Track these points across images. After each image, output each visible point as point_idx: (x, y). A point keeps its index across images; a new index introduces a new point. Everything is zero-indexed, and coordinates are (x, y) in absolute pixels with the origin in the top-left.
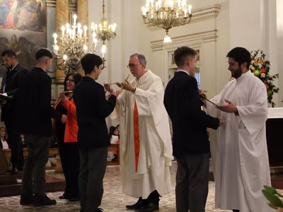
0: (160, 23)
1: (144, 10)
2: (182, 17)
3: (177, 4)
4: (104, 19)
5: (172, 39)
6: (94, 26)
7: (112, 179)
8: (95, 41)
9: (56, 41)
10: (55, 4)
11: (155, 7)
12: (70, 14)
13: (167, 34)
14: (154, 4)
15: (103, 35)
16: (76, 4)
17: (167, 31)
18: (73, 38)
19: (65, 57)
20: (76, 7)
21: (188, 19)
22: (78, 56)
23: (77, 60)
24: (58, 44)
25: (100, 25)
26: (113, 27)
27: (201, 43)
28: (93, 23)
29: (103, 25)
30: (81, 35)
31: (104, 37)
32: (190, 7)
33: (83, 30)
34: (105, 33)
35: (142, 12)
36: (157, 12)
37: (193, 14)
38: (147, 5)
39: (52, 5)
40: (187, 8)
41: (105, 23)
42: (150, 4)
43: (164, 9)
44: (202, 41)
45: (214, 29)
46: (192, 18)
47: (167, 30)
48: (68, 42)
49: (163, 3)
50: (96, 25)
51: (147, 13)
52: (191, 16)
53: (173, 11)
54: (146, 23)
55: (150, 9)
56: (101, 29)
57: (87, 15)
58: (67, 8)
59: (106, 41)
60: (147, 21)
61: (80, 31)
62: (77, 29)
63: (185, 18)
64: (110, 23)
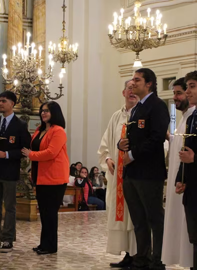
0: (129, 44)
1: (111, 29)
2: (155, 37)
3: (150, 22)
4: (63, 38)
5: (142, 63)
6: (51, 46)
7: (67, 228)
8: (52, 63)
9: (5, 63)
10: (7, 18)
11: (124, 24)
12: (24, 31)
13: (138, 58)
14: (124, 21)
15: (62, 56)
16: (32, 19)
17: (138, 54)
18: (26, 61)
19: (16, 82)
20: (31, 23)
21: (162, 40)
22: (31, 81)
23: (30, 86)
24: (8, 67)
25: (59, 45)
26: (75, 48)
27: (178, 69)
28: (51, 43)
29: (62, 44)
30: (35, 56)
31: (64, 58)
32: (165, 27)
33: (38, 51)
34: (65, 54)
35: (108, 31)
36: (127, 32)
37: (169, 34)
38: (115, 23)
39: (3, 20)
40: (162, 27)
41: (65, 42)
42: (118, 21)
43: (135, 27)
44: (179, 66)
45: (194, 53)
46: (167, 39)
47: (138, 52)
48: (19, 65)
49: (133, 21)
50: (55, 45)
51: (115, 32)
52: (166, 36)
53: (145, 30)
54: (112, 44)
55: (118, 28)
56: (60, 50)
57: (45, 33)
58: (21, 23)
59: (66, 63)
60: (114, 41)
61: (34, 52)
62: (30, 49)
63: (159, 39)
64: (70, 43)
